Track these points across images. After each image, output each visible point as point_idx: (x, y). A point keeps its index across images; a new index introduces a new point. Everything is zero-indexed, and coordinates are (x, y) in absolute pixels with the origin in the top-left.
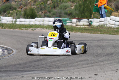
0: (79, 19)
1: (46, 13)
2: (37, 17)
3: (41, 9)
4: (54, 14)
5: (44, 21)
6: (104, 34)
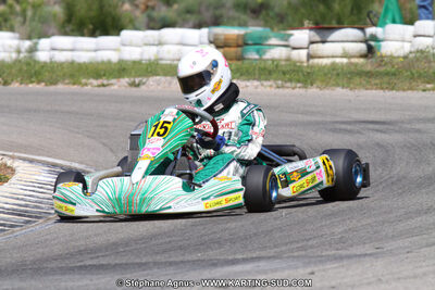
1: (153, 8)
4: (189, 11)
5: (160, 44)
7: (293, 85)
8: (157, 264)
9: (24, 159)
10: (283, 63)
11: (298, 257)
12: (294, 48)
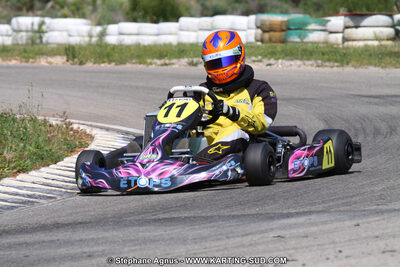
5: (212, 29)
7: (332, 64)
8: (221, 217)
9: (101, 128)
10: (321, 45)
11: (344, 211)
12: (331, 33)
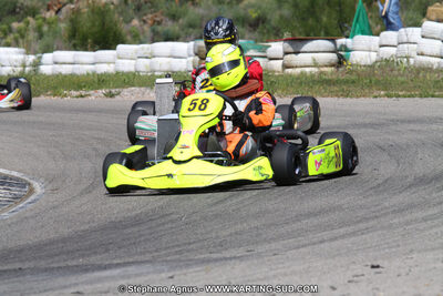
0: (297, 42)
1: (159, 23)
2: (123, 43)
3: (139, 8)
4: (191, 26)
5: (152, 56)
6: (399, 96)
12: (271, 59)
